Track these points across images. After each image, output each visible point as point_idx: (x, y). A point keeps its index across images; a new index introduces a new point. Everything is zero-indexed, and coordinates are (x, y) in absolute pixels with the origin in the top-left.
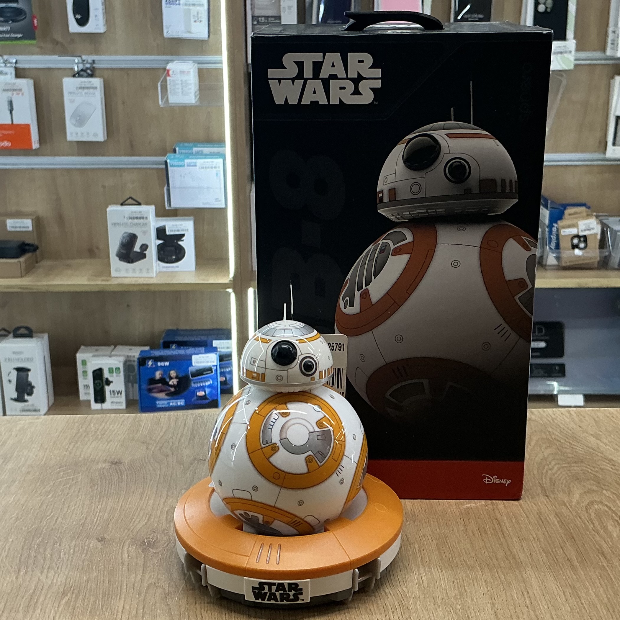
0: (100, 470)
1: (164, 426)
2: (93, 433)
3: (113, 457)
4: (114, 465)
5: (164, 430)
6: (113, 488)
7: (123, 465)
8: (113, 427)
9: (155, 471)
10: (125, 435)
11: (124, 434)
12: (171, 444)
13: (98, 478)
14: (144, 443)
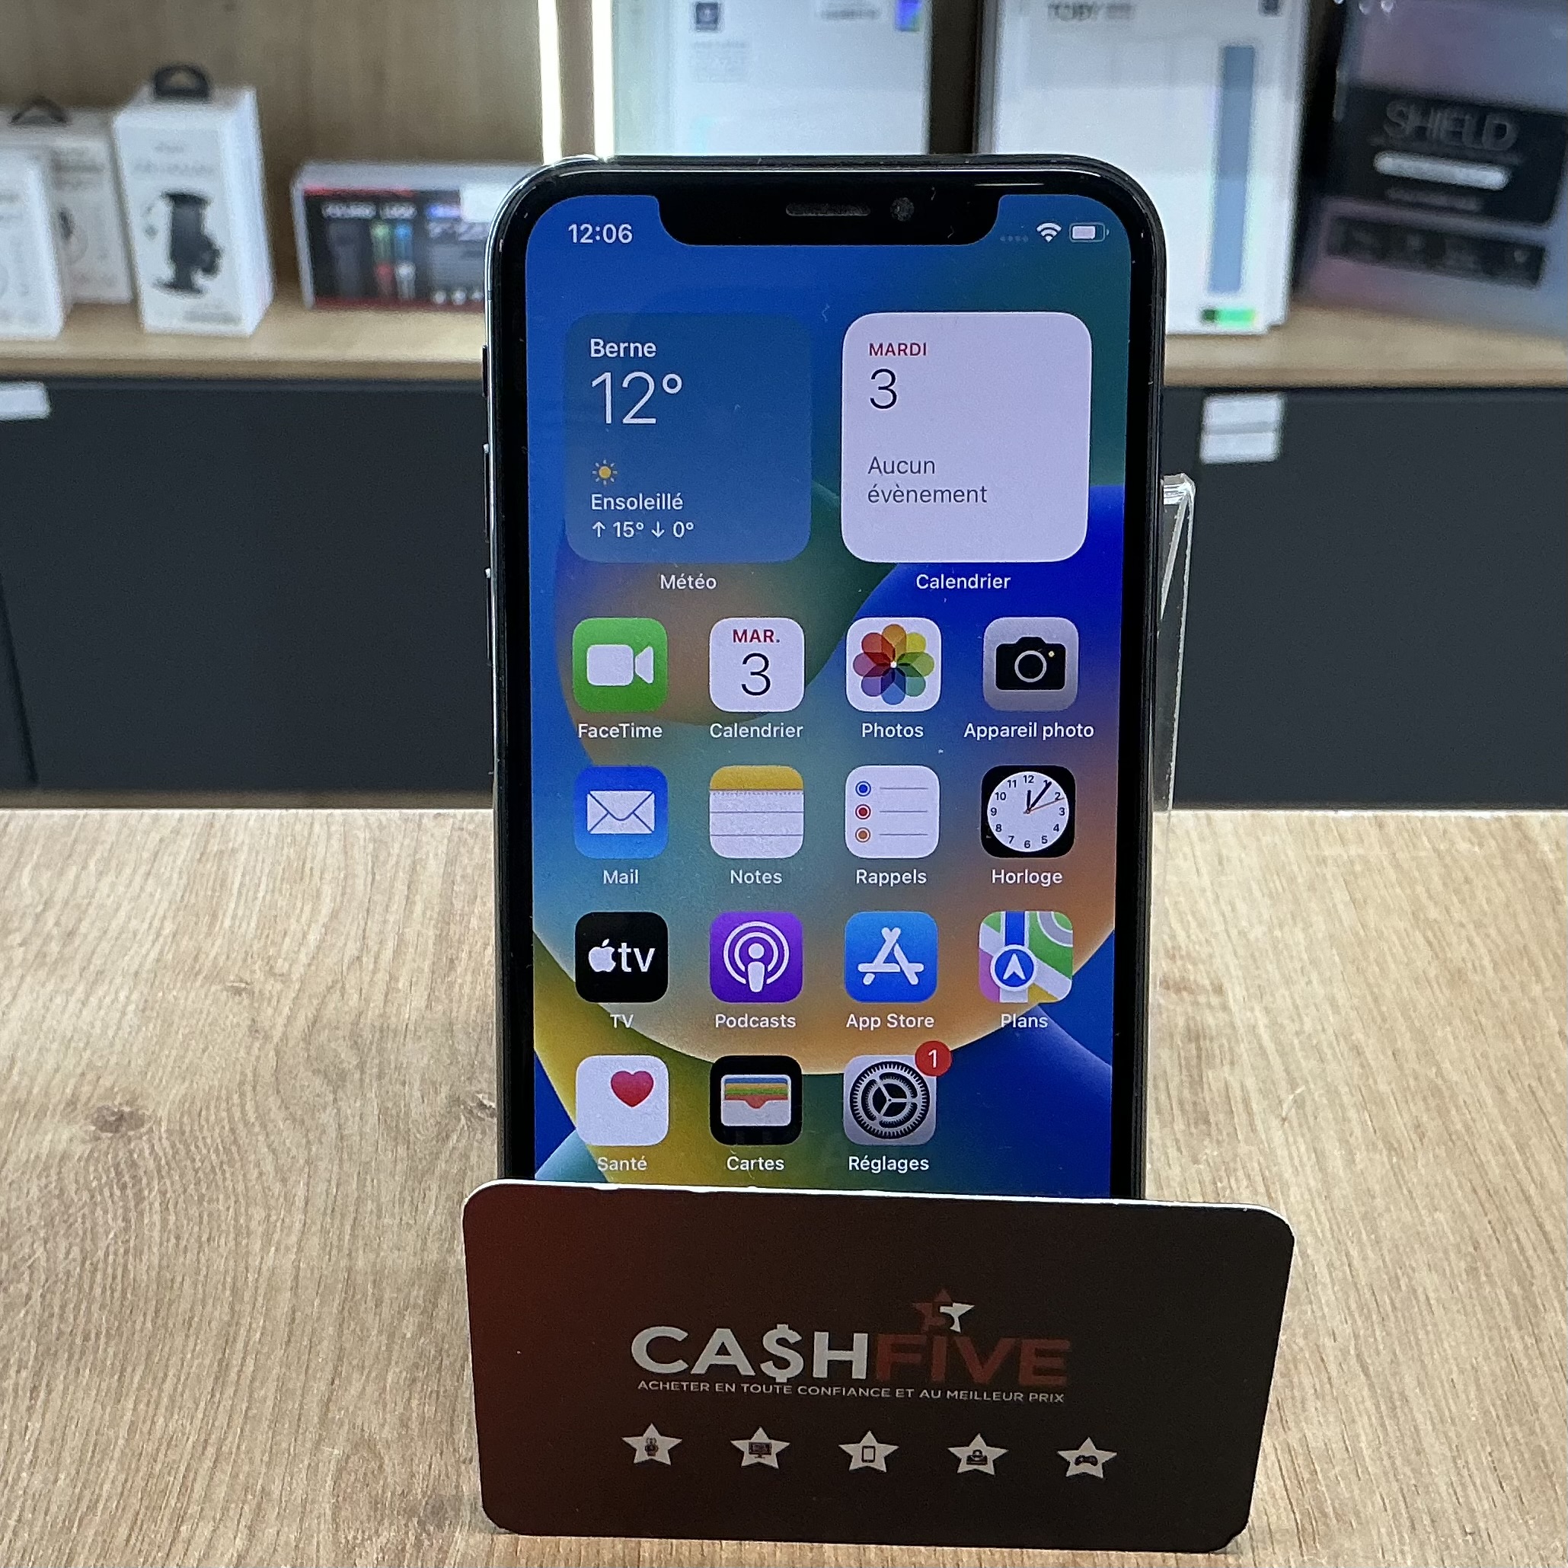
0: (47, 1168)
1: (327, 890)
2: (29, 923)
3: (106, 1082)
4: (104, 1135)
5: (325, 910)
6: (98, 1291)
7: (151, 1130)
8: (113, 885)
9: (284, 1181)
10: (161, 940)
11: (158, 935)
12: (354, 1000)
13: (34, 1222)
14: (238, 992)
